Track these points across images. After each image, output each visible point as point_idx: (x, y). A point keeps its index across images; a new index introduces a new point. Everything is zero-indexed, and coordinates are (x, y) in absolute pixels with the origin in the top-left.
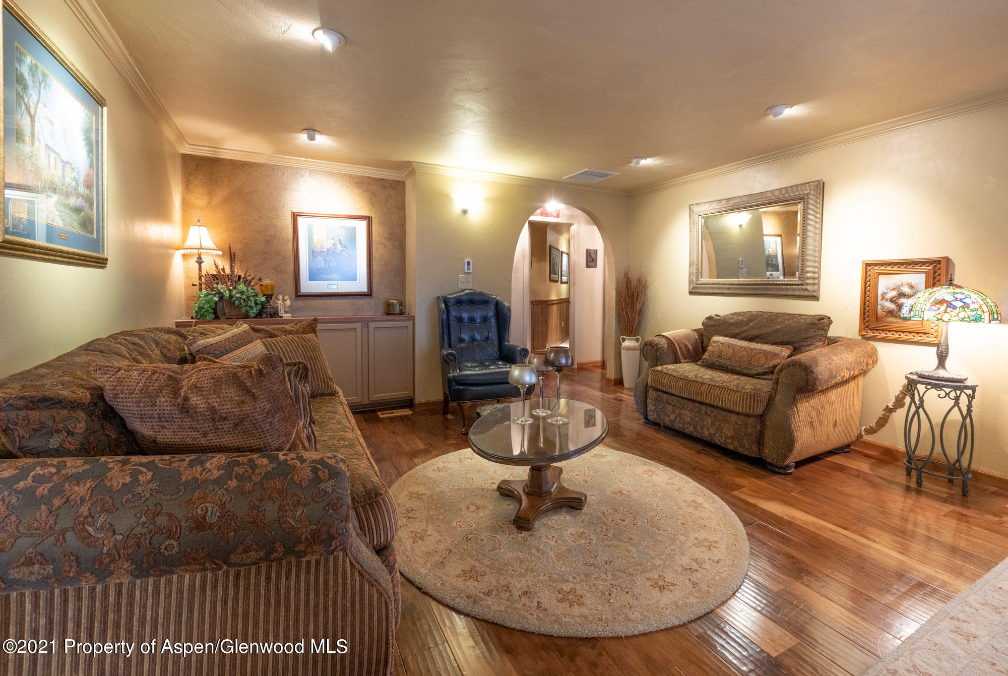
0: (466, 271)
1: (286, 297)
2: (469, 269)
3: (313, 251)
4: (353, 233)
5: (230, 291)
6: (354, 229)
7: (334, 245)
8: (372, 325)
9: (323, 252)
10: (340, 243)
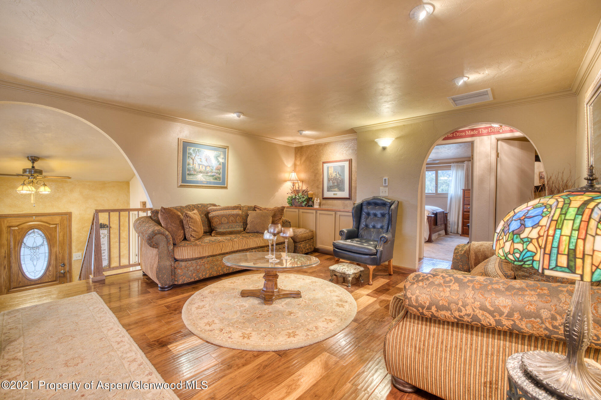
0: (384, 185)
1: (318, 199)
2: (385, 183)
3: (329, 179)
4: (343, 167)
5: (295, 196)
6: (344, 166)
7: (336, 175)
8: (339, 213)
9: (332, 178)
10: (339, 174)
